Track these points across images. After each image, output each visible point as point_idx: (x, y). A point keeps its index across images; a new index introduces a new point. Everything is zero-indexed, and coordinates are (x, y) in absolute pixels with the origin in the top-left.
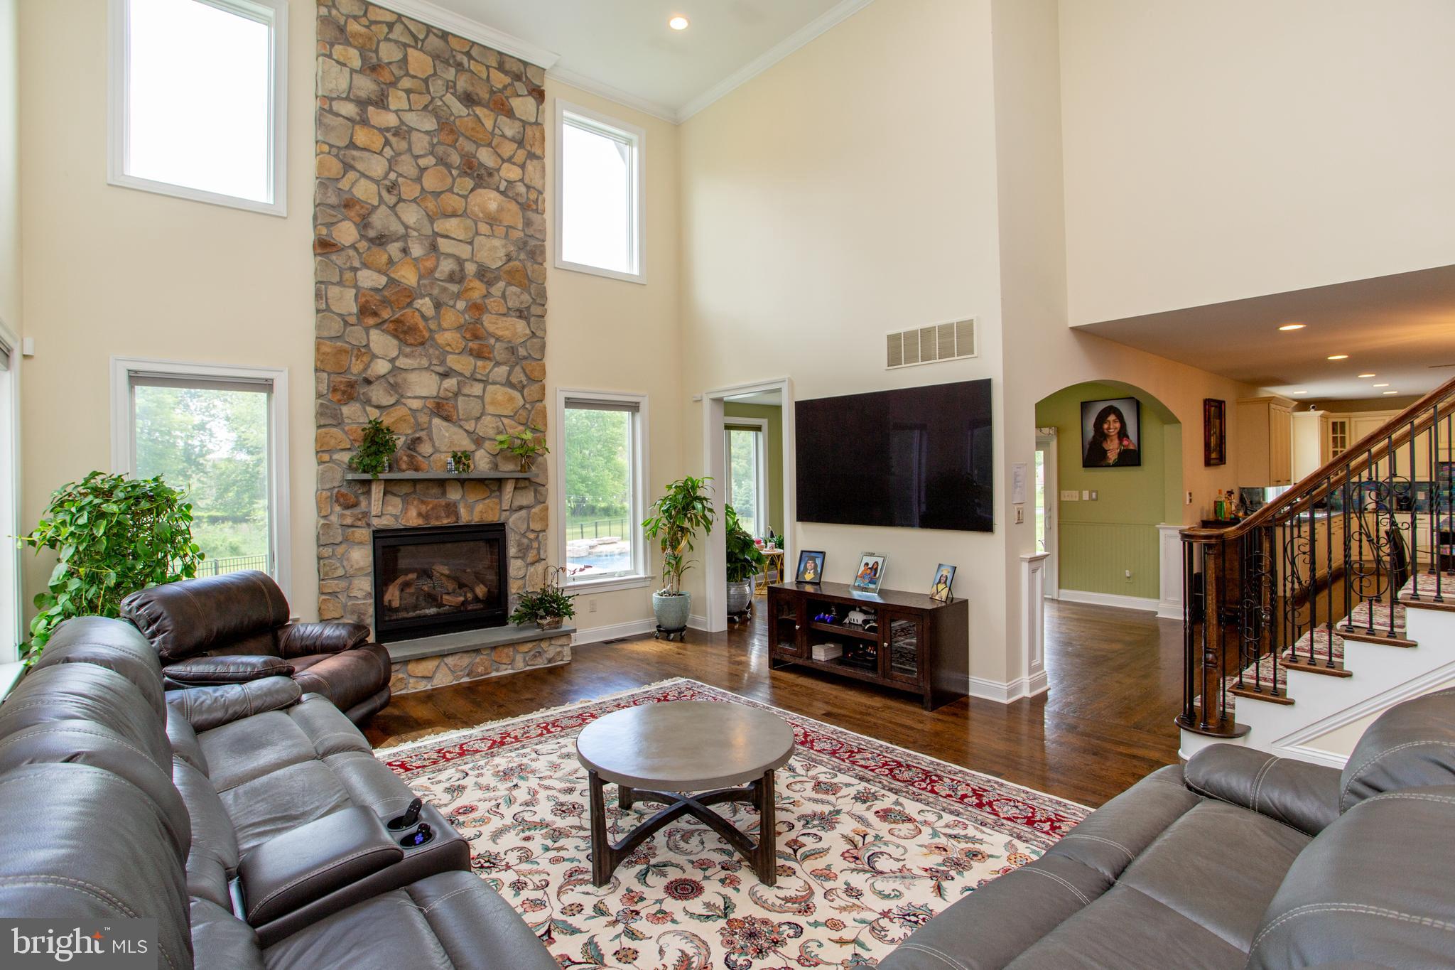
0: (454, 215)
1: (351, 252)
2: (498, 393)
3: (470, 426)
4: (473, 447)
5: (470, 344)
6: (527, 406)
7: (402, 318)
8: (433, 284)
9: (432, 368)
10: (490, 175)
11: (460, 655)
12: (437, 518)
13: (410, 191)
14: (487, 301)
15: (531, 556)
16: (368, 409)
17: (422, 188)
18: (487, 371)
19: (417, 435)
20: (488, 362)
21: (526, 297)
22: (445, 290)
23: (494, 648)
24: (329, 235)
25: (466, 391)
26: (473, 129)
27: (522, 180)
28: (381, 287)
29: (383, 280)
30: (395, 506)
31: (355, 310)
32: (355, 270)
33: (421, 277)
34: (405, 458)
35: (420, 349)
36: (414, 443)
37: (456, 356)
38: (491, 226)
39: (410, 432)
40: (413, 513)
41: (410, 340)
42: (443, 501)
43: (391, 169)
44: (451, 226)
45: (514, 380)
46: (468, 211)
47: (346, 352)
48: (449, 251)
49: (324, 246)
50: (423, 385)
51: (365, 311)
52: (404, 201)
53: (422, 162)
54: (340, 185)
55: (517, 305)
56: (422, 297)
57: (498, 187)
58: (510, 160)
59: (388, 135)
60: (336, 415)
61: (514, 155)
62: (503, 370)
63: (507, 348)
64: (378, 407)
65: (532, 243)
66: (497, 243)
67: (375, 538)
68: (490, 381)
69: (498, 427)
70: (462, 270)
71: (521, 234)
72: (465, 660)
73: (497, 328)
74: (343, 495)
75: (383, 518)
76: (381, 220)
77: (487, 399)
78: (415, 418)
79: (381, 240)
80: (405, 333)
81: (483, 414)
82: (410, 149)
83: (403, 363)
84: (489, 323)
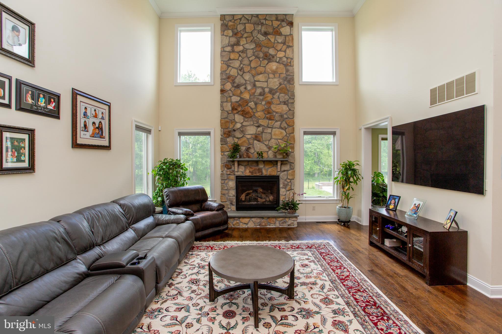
0: (261, 73)
1: (230, 92)
2: (276, 131)
3: (267, 143)
4: (268, 150)
5: (267, 115)
6: (287, 135)
7: (244, 110)
8: (254, 97)
9: (254, 124)
10: (273, 57)
11: (257, 218)
12: (255, 173)
13: (247, 69)
14: (273, 100)
15: (288, 188)
16: (235, 139)
17: (251, 67)
18: (273, 124)
19: (249, 146)
20: (273, 121)
21: (287, 97)
22: (258, 99)
23: (269, 218)
24: (224, 88)
25: (265, 131)
26: (267, 43)
27: (285, 56)
28: (238, 101)
29: (239, 98)
30: (242, 169)
31: (231, 109)
32: (231, 97)
33: (250, 96)
34: (245, 154)
35: (250, 119)
36: (248, 149)
37: (262, 120)
38: (274, 74)
39: (247, 145)
40: (248, 171)
41: (247, 116)
42: (257, 168)
43: (241, 64)
44: (260, 77)
45: (282, 126)
46: (266, 71)
47: (228, 122)
48: (260, 86)
49: (223, 91)
50: (251, 130)
51: (234, 109)
52: (245, 72)
53: (250, 59)
54: (227, 72)
55: (283, 100)
56: (251, 102)
57: (276, 61)
58: (280, 50)
59: (240, 53)
60: (225, 141)
61: (282, 48)
62: (279, 123)
63: (279, 116)
64: (237, 138)
65: (289, 77)
66: (276, 80)
67: (236, 178)
68: (274, 127)
69: (276, 143)
70: (264, 91)
71: (285, 75)
72: (258, 220)
73: (276, 109)
74: (227, 165)
75: (239, 172)
76: (239, 80)
77: (273, 133)
78: (248, 141)
79: (238, 86)
80: (245, 114)
81: (271, 139)
82: (247, 56)
83: (245, 124)
84: (273, 108)
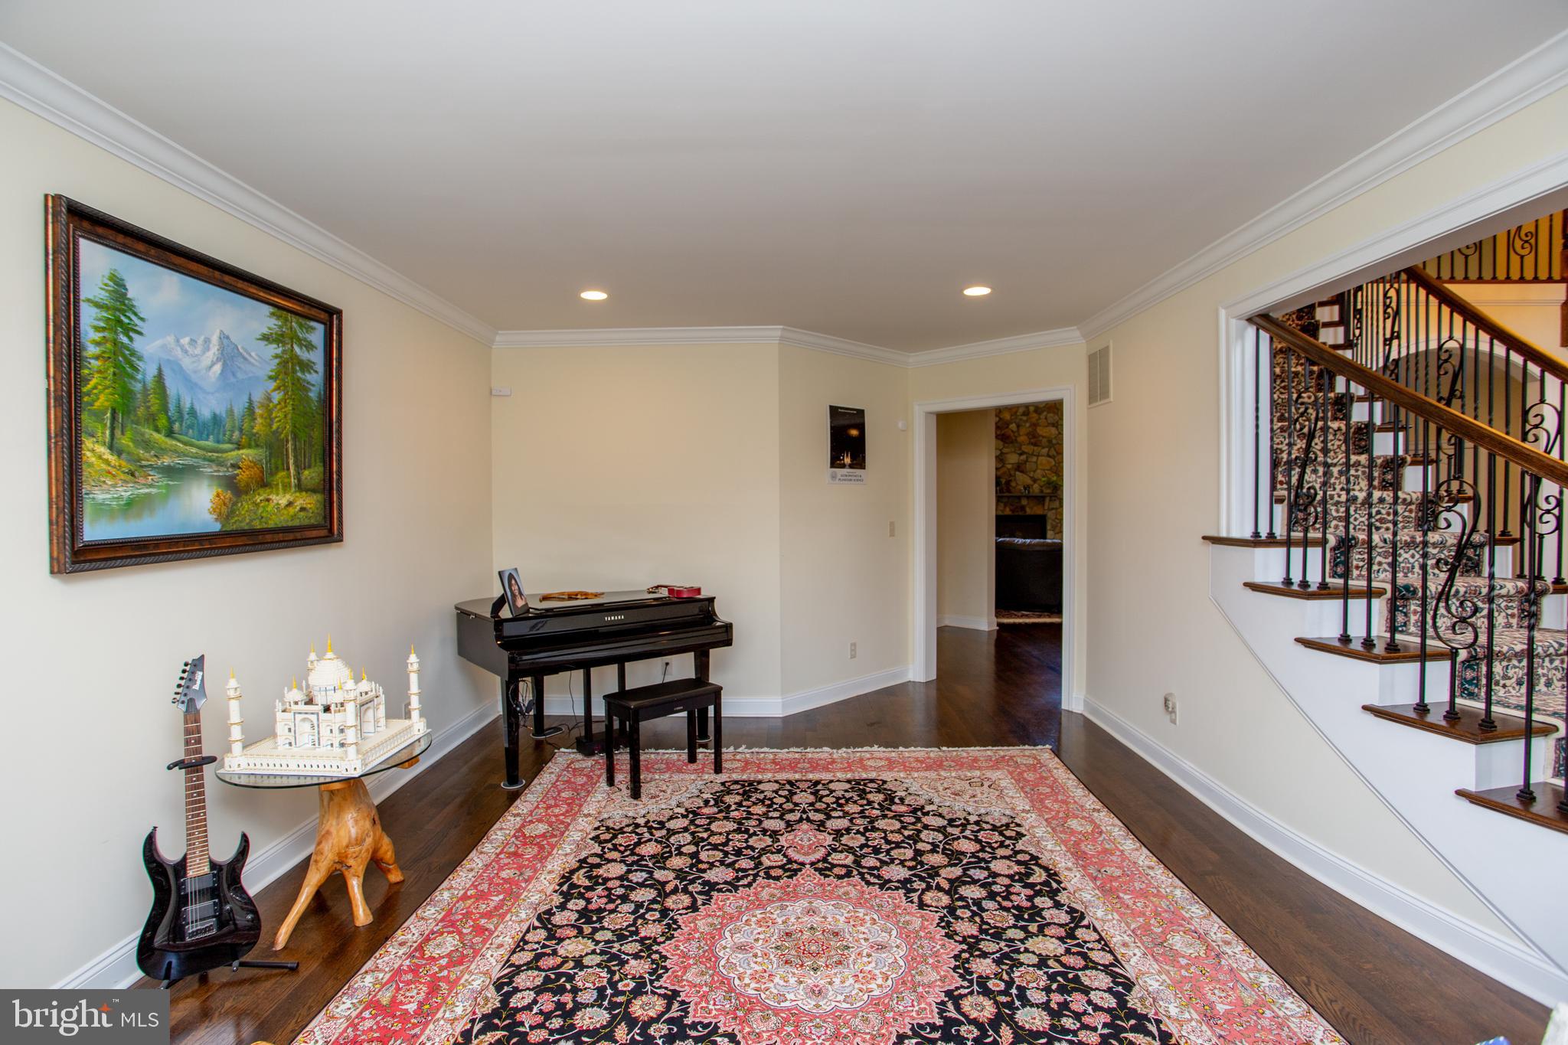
2: (1043, 460)
3: (1032, 474)
4: (1032, 483)
5: (1032, 440)
12: (1017, 511)
14: (1038, 422)
15: (1056, 529)
18: (1039, 451)
19: (1010, 478)
20: (1039, 447)
21: (1057, 417)
22: (1021, 419)
25: (1029, 460)
29: (998, 420)
30: (1001, 506)
33: (1011, 416)
34: (1005, 487)
35: (1011, 445)
36: (1008, 481)
37: (1025, 446)
39: (1007, 477)
40: (1008, 508)
41: (1007, 442)
42: (1019, 504)
45: (1051, 454)
50: (1013, 459)
56: (1012, 424)
62: (1045, 450)
63: (1046, 440)
68: (1040, 455)
69: (1043, 474)
70: (1028, 410)
73: (1043, 432)
77: (1039, 462)
78: (1009, 471)
80: (1005, 439)
81: (1037, 469)
83: (1005, 450)
84: (1040, 431)
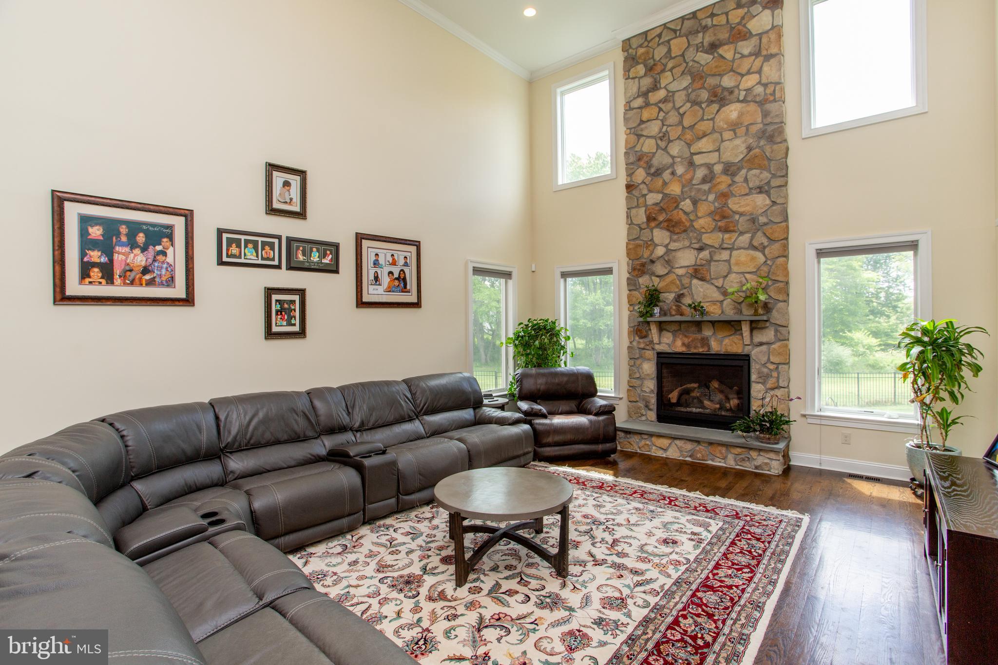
0: (705, 135)
1: (642, 186)
2: (741, 256)
3: (719, 283)
4: (721, 298)
5: (719, 223)
6: (769, 262)
7: (671, 217)
8: (691, 188)
9: (692, 246)
10: (731, 92)
12: (695, 348)
13: (674, 133)
14: (731, 189)
15: (771, 383)
16: (653, 278)
17: (683, 127)
18: (733, 240)
19: (682, 292)
20: (733, 234)
21: (766, 175)
22: (699, 190)
24: (631, 180)
25: (716, 258)
26: (716, 67)
27: (759, 83)
28: (658, 202)
29: (660, 196)
30: (667, 338)
31: (645, 220)
32: (644, 196)
33: (683, 186)
34: (674, 307)
35: (683, 235)
36: (679, 297)
37: (708, 235)
38: (734, 131)
39: (677, 290)
40: (679, 343)
41: (677, 230)
42: (699, 336)
43: (663, 125)
44: (704, 144)
45: (755, 243)
46: (716, 128)
47: (640, 246)
48: (702, 162)
49: (629, 187)
50: (686, 258)
51: (650, 219)
52: (672, 141)
53: (682, 111)
54: (636, 149)
55: (757, 183)
56: (684, 199)
57: (738, 98)
58: (749, 72)
59: (660, 105)
60: (636, 283)
61: (752, 66)
62: (748, 236)
63: (748, 220)
64: (658, 276)
65: (770, 128)
66: (738, 142)
67: (658, 357)
68: (735, 247)
69: (741, 282)
70: (711, 171)
71: (761, 126)
73: (740, 207)
74: (639, 330)
75: (662, 345)
76: (660, 159)
77: (733, 261)
78: (680, 281)
79: (658, 173)
80: (673, 226)
81: (730, 272)
82: (674, 106)
83: (673, 246)
84: (734, 204)
